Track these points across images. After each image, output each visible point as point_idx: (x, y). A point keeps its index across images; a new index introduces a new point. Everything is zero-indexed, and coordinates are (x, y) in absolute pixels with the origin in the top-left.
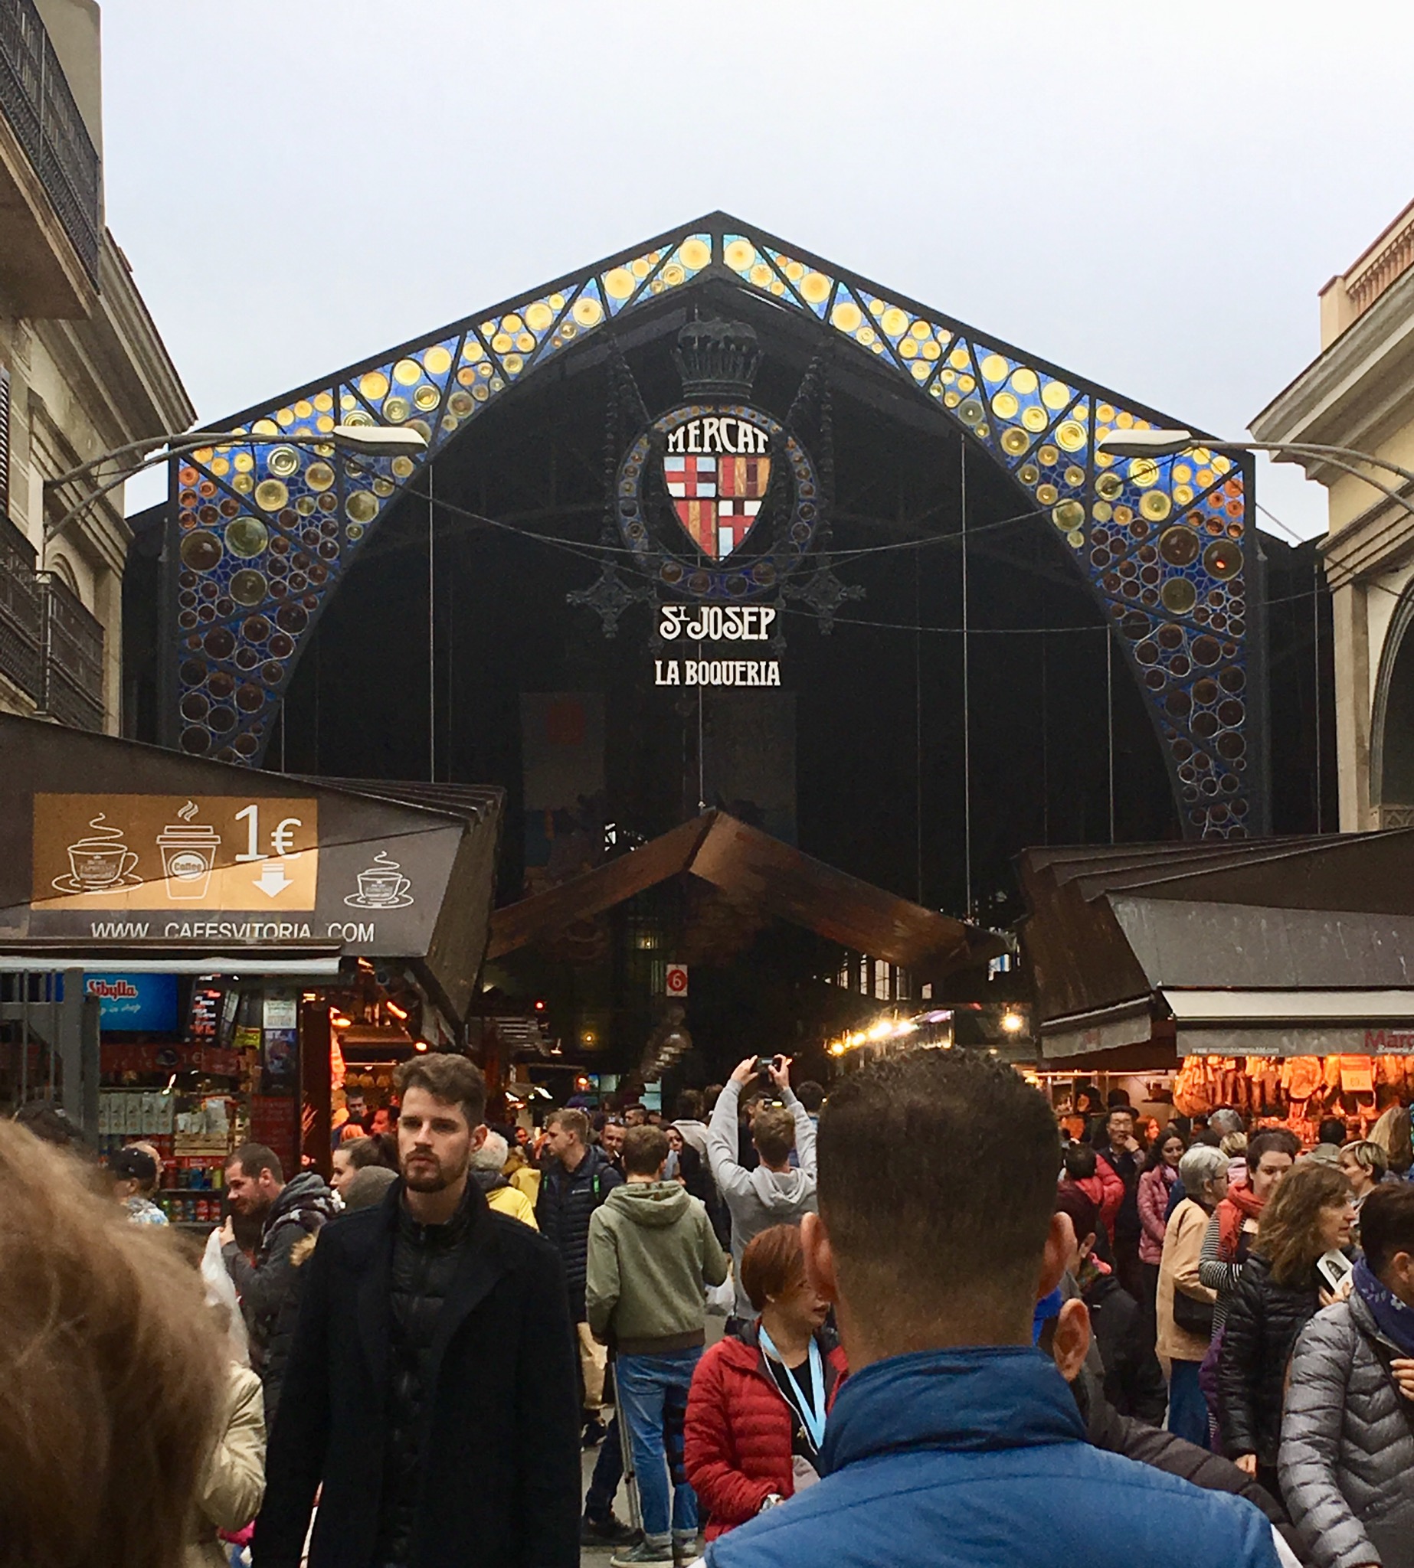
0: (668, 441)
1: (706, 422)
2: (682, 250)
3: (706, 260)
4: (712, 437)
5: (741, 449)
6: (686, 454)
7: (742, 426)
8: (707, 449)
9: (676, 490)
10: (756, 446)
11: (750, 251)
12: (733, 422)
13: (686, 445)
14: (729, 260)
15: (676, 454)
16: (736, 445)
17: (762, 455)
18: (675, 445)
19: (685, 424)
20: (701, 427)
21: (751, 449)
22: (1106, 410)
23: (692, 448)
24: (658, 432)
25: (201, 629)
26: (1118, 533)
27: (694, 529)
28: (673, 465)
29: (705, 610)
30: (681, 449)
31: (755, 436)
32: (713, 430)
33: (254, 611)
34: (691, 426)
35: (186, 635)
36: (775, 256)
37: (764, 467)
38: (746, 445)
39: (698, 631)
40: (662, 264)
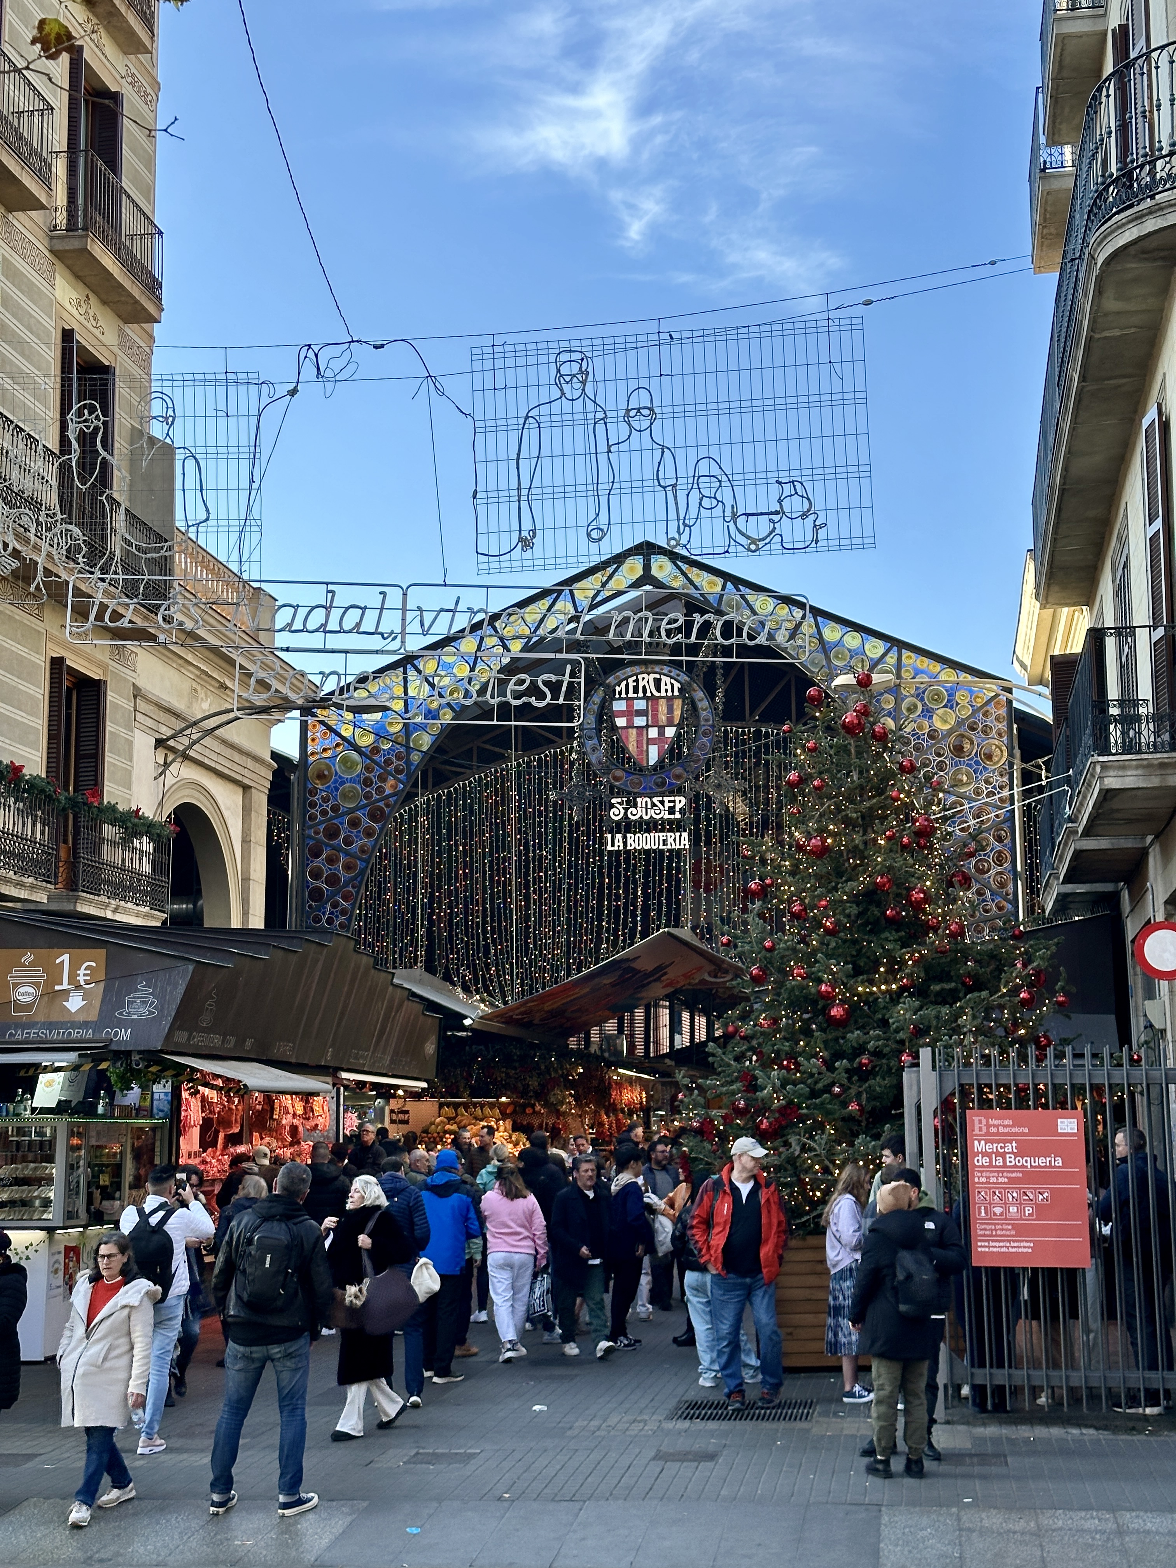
0: (615, 690)
1: (640, 677)
2: (624, 568)
3: (641, 572)
4: (644, 687)
5: (663, 694)
6: (627, 699)
7: (664, 679)
8: (641, 694)
9: (621, 722)
10: (673, 691)
11: (668, 566)
12: (658, 676)
13: (627, 692)
14: (654, 572)
15: (620, 699)
16: (659, 690)
17: (676, 697)
18: (620, 693)
19: (627, 679)
20: (637, 681)
21: (669, 694)
22: (909, 657)
23: (631, 695)
24: (608, 686)
25: (321, 822)
26: (918, 738)
27: (632, 747)
28: (619, 706)
29: (639, 800)
30: (624, 695)
31: (672, 685)
32: (645, 682)
33: (352, 811)
34: (630, 680)
35: (310, 827)
36: (684, 567)
37: (678, 704)
38: (666, 691)
39: (635, 814)
40: (611, 577)
